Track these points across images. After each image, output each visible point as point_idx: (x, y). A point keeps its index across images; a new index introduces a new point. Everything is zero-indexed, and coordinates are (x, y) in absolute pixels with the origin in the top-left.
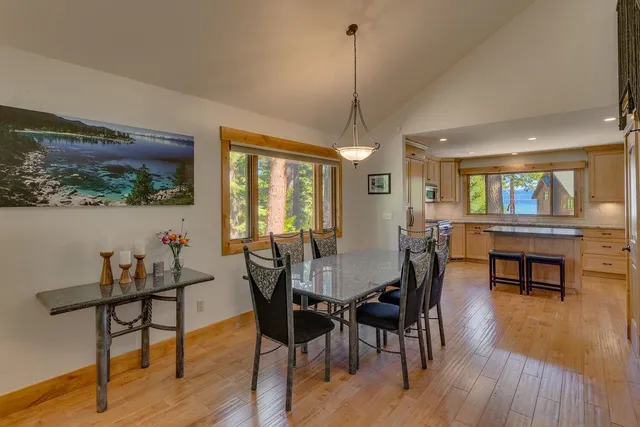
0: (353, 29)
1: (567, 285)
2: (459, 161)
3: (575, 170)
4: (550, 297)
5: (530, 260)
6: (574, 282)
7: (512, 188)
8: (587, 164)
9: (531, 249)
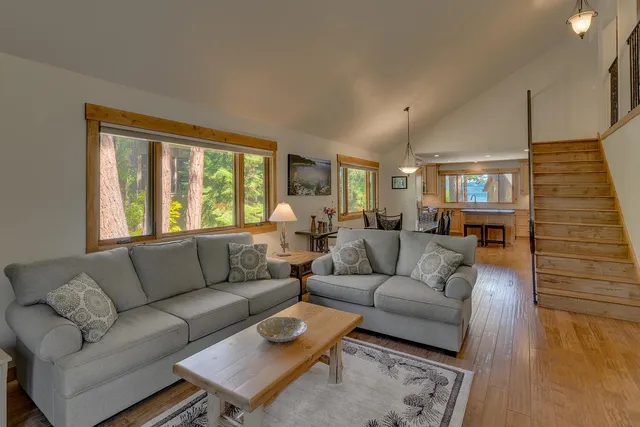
0: (407, 109)
1: (506, 241)
2: (438, 165)
3: (513, 173)
4: (498, 247)
5: (487, 227)
6: (510, 239)
7: (465, 181)
8: (519, 169)
9: (488, 221)
